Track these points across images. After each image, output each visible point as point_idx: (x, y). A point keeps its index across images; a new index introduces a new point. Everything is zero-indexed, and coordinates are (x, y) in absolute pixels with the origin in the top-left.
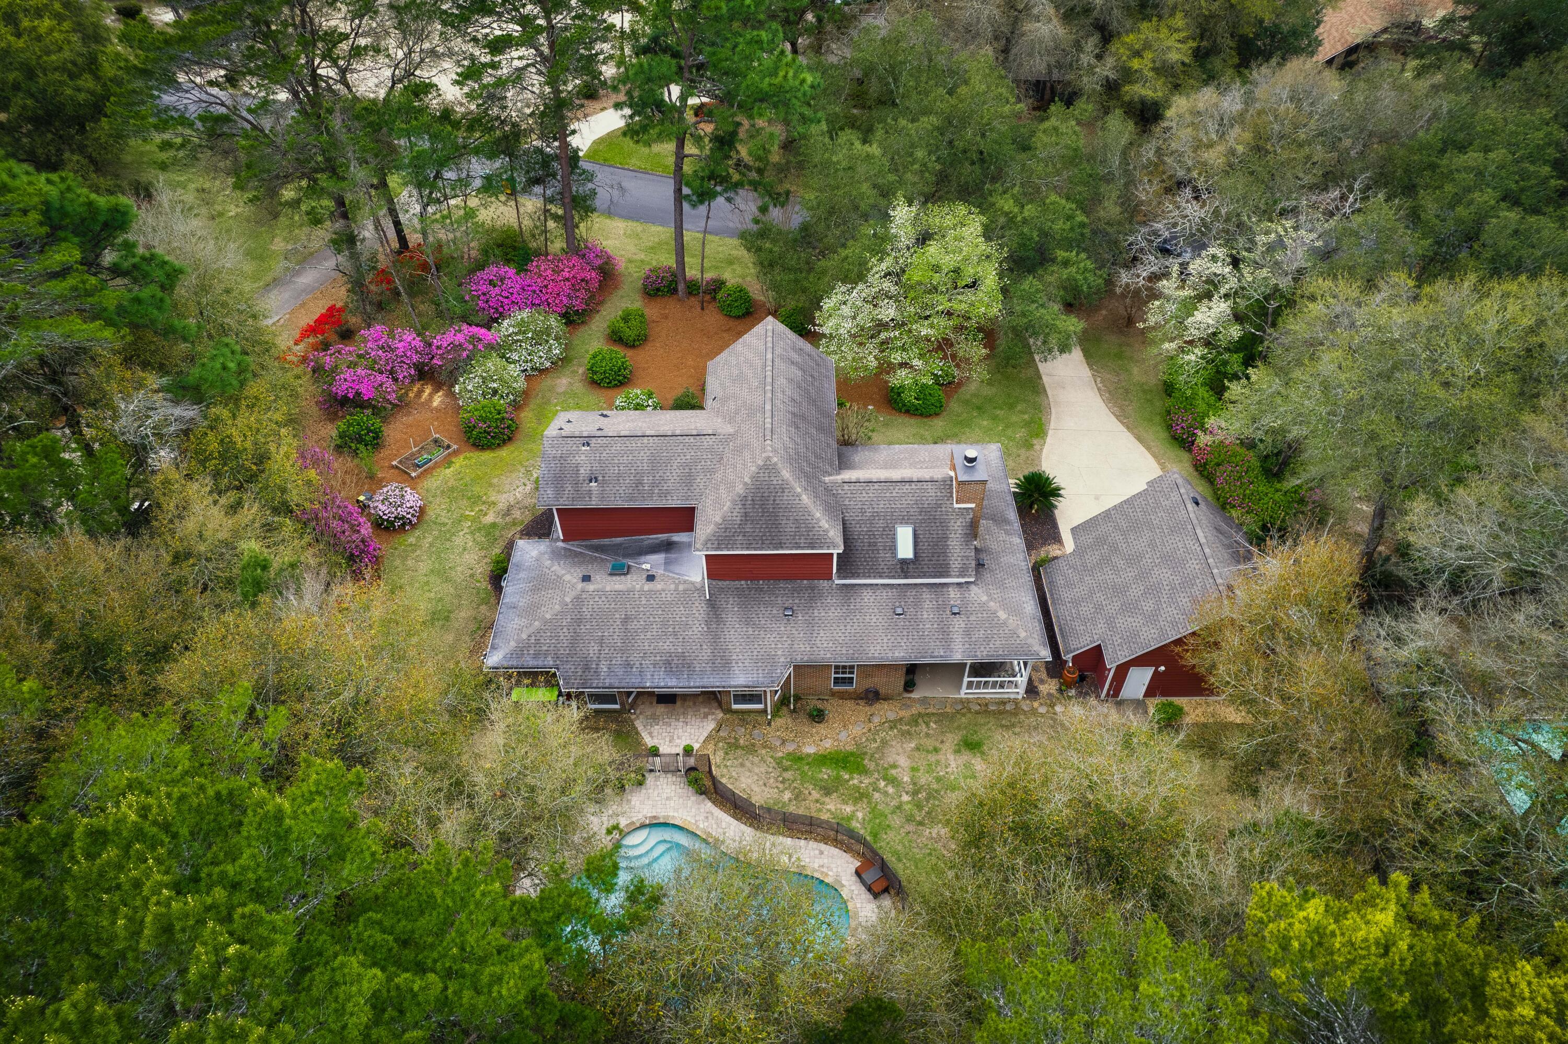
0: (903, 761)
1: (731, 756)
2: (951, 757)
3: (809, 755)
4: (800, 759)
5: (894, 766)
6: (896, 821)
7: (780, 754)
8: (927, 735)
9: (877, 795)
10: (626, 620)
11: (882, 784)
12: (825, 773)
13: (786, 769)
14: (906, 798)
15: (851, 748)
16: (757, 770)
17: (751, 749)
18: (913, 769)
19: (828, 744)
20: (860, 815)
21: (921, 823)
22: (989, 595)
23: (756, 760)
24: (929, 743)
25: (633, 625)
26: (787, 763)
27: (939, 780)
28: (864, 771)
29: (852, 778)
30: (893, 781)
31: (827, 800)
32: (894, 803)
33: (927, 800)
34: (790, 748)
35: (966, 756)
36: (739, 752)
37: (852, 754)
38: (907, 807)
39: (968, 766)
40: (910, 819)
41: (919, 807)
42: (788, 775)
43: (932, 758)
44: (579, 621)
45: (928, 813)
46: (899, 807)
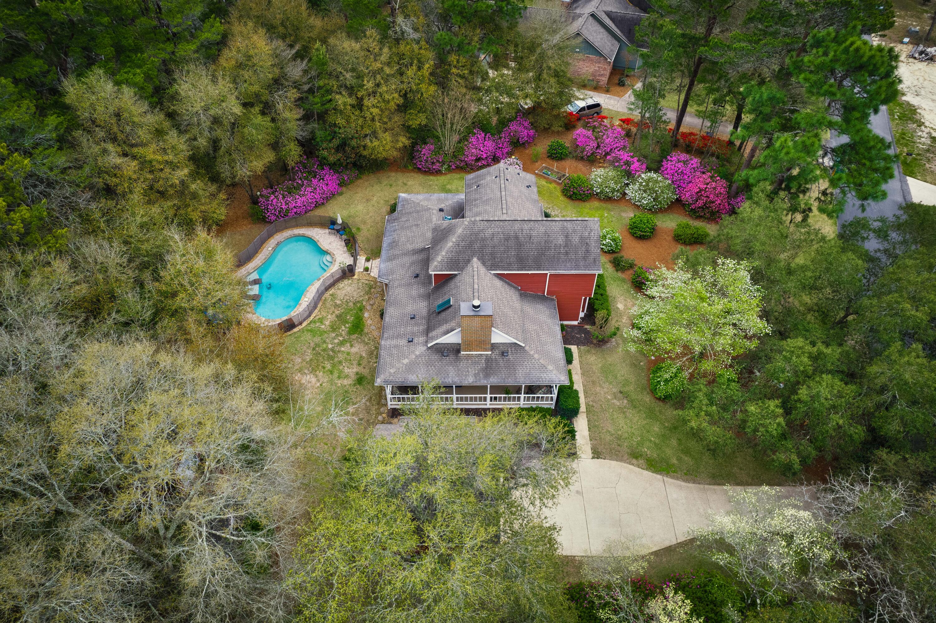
0: (354, 350)
1: (364, 285)
2: (355, 370)
3: (363, 314)
4: (361, 310)
5: (352, 346)
6: (317, 339)
7: (364, 303)
8: (369, 362)
9: (334, 335)
10: (417, 225)
11: (341, 339)
12: (350, 318)
13: (354, 304)
14: (330, 346)
15: (366, 330)
16: (355, 293)
17: (368, 293)
18: (348, 354)
19: (369, 322)
20: (323, 327)
21: (314, 349)
22: (420, 356)
23: (362, 294)
24: (364, 362)
25: (414, 228)
26: (358, 305)
27: (340, 362)
28: (350, 333)
29: (346, 327)
30: (342, 343)
31: (334, 315)
32: (327, 341)
33: (328, 355)
34: (368, 307)
35: (354, 377)
36: (367, 289)
37: (362, 331)
38: (325, 346)
39: (347, 376)
40: (317, 345)
41: (324, 350)
42: (351, 304)
43: (355, 363)
44: (418, 212)
45: (320, 354)
46: (325, 342)
